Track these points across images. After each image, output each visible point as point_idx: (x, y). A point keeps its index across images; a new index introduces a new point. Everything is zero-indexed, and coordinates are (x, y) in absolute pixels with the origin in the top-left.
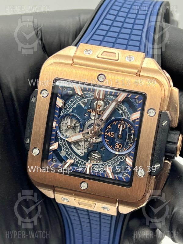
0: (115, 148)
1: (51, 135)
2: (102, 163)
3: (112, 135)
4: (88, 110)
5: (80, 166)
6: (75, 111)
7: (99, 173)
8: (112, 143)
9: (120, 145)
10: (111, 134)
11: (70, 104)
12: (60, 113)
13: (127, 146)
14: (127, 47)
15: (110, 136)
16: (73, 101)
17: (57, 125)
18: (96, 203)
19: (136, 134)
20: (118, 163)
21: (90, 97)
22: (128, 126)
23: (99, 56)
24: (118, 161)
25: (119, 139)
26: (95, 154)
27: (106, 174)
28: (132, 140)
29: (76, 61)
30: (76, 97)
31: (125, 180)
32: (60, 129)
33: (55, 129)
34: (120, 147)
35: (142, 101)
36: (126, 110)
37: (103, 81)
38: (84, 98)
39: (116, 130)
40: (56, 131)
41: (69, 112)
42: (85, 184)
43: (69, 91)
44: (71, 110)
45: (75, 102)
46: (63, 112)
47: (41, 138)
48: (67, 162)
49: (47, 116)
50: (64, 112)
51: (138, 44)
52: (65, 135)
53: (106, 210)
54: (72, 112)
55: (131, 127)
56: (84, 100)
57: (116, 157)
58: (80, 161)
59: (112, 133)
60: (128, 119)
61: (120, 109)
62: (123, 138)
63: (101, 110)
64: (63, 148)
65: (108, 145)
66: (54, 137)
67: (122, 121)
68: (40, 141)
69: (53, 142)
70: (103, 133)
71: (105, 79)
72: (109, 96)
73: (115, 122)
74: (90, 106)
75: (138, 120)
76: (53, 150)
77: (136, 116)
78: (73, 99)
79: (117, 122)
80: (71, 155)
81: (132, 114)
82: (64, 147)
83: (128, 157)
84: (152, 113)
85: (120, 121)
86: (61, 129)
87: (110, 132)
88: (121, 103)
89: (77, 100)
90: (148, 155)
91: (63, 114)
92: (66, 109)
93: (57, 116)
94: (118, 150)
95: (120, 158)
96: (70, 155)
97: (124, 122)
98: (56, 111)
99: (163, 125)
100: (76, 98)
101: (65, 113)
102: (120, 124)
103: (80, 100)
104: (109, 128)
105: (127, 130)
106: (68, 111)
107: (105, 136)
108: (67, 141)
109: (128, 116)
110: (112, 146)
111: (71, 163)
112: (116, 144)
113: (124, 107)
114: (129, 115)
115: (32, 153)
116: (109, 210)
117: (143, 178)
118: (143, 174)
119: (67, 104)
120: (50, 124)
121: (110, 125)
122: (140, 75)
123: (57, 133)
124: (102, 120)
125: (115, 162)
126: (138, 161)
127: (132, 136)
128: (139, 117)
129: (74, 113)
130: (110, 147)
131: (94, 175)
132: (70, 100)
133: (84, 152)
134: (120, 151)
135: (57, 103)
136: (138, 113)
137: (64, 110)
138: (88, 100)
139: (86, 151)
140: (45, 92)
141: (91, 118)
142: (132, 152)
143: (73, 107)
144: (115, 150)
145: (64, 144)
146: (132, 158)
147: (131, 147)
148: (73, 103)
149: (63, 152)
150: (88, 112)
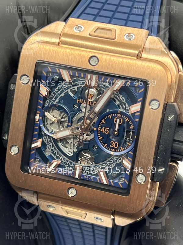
0: (110, 147)
1: (34, 130)
2: (94, 165)
3: (107, 132)
4: (78, 101)
6: (62, 102)
7: (91, 177)
8: (106, 140)
9: (116, 144)
10: (106, 130)
11: (57, 93)
12: (44, 103)
13: (125, 144)
14: (126, 22)
15: (104, 132)
16: (61, 89)
17: (41, 118)
18: (87, 213)
19: (136, 131)
22: (126, 121)
23: (91, 33)
24: (114, 162)
25: (114, 136)
26: (86, 154)
27: (99, 179)
28: (131, 137)
29: (63, 39)
31: (121, 187)
32: (44, 122)
33: (38, 122)
34: (116, 146)
35: (143, 89)
36: (124, 101)
37: (96, 65)
38: (73, 86)
39: (111, 124)
40: (40, 126)
41: (56, 102)
42: (73, 191)
43: (55, 77)
44: (57, 100)
45: (62, 90)
46: (48, 102)
47: (20, 134)
48: (53, 163)
49: (27, 107)
50: (49, 102)
51: (140, 19)
52: (50, 130)
53: (99, 221)
54: (59, 102)
55: (129, 121)
56: (73, 88)
57: (112, 158)
58: (68, 162)
59: (106, 128)
60: (126, 113)
61: (116, 100)
62: (120, 135)
63: (94, 101)
64: (48, 146)
65: (101, 143)
66: (37, 133)
67: (119, 115)
69: (36, 138)
70: (95, 129)
71: (98, 62)
73: (110, 115)
74: (80, 96)
75: (139, 114)
76: (36, 148)
77: (136, 108)
78: (60, 87)
79: (113, 115)
80: (58, 155)
81: (131, 106)
82: (50, 145)
83: (125, 159)
84: (155, 105)
85: (116, 115)
86: (46, 123)
87: (104, 128)
88: (119, 93)
90: (149, 157)
91: (47, 104)
92: (51, 98)
93: (40, 107)
94: (113, 150)
95: (116, 160)
97: (122, 116)
98: (39, 101)
99: (169, 119)
101: (50, 104)
102: (116, 118)
103: (68, 88)
104: (103, 123)
105: (125, 125)
106: (54, 101)
107: (99, 132)
108: (52, 137)
109: (126, 109)
110: (106, 145)
111: (57, 164)
112: (111, 142)
113: (121, 97)
114: (128, 106)
115: (10, 152)
116: (102, 221)
117: (143, 185)
118: (144, 181)
119: (53, 93)
120: (32, 116)
121: (105, 119)
122: (141, 57)
123: (40, 128)
124: (95, 113)
125: (110, 164)
126: (137, 164)
127: (131, 133)
128: (139, 110)
129: (61, 103)
130: (104, 146)
131: (85, 180)
132: (57, 88)
133: (74, 151)
134: (116, 151)
135: (40, 91)
136: (138, 105)
137: (49, 100)
138: (77, 87)
139: (75, 150)
140: (25, 77)
141: (81, 111)
142: (130, 152)
143: (60, 96)
144: (111, 149)
145: (50, 141)
146: (131, 159)
147: (129, 146)
148: (60, 91)
149: (48, 150)
150: (77, 102)
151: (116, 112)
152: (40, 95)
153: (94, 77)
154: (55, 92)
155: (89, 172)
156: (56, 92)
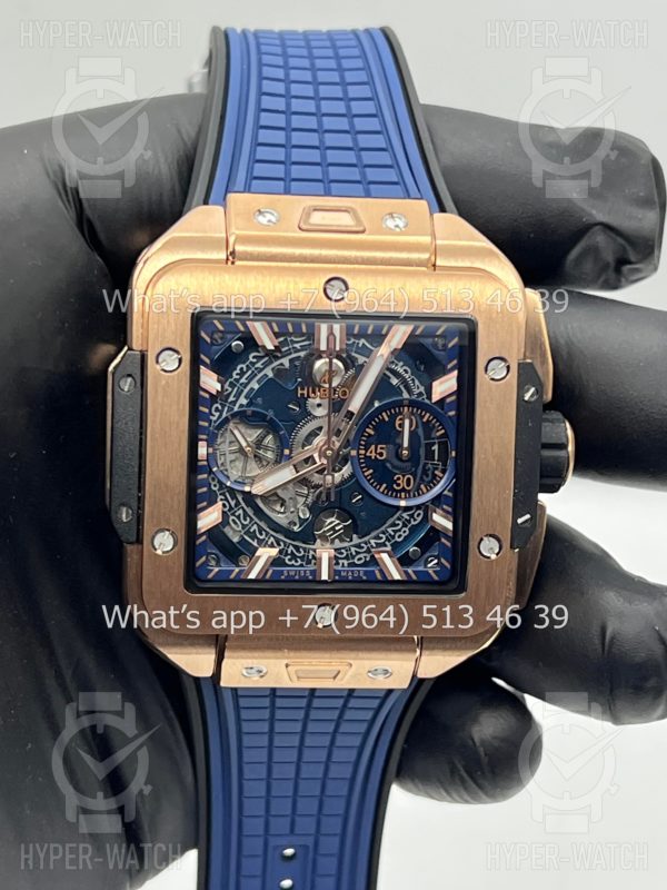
0: (394, 490)
1: (196, 484)
2: (356, 540)
3: (381, 454)
4: (300, 392)
5: (293, 562)
6: (259, 400)
8: (383, 474)
9: (409, 480)
10: (379, 451)
11: (238, 382)
12: (210, 413)
13: (425, 477)
14: (366, 188)
15: (375, 457)
16: (247, 371)
17: (211, 450)
18: (353, 661)
19: (453, 438)
20: (405, 532)
21: (295, 352)
22: (425, 420)
23: (303, 225)
24: (405, 525)
25: (402, 461)
26: (333, 520)
27: (381, 571)
28: (436, 458)
29: (242, 248)
30: (254, 357)
31: (436, 578)
33: (205, 463)
34: (408, 485)
35: (456, 340)
36: (409, 375)
37: (342, 299)
38: (277, 358)
39: (388, 434)
40: (211, 469)
41: (237, 405)
42: (328, 611)
43: (234, 344)
44: (243, 401)
45: (250, 372)
46: (217, 408)
48: (259, 557)
50: (220, 407)
53: (380, 677)
54: (249, 405)
55: (432, 420)
56: (278, 362)
57: (398, 514)
58: (291, 548)
60: (420, 400)
61: (390, 375)
64: (232, 518)
65: (372, 484)
66: (205, 489)
68: (175, 507)
69: (205, 504)
70: (354, 453)
72: (353, 340)
73: (384, 414)
74: (300, 380)
75: (454, 398)
76: (207, 529)
77: (445, 386)
78: (244, 366)
79: (391, 412)
80: (261, 534)
81: (433, 384)
82: (237, 514)
83: (437, 510)
84: (498, 370)
85: (399, 410)
87: (373, 447)
89: (259, 365)
91: (217, 414)
92: (224, 398)
94: (403, 494)
95: (408, 518)
96: (258, 536)
97: (413, 410)
98: (202, 409)
99: (526, 398)
100: (255, 360)
101: (224, 415)
102: (399, 417)
103: (266, 365)
104: (370, 435)
105: (421, 432)
106: (234, 403)
107: (362, 458)
109: (418, 391)
110: (384, 485)
111: (270, 557)
112: (395, 478)
113: (402, 367)
114: (420, 386)
115: (152, 549)
116: (389, 674)
117: (496, 560)
118: (497, 551)
119: (228, 383)
121: (372, 425)
122: (434, 265)
124: (350, 415)
127: (436, 447)
128: (455, 389)
129: (257, 405)
130: (378, 490)
131: (345, 581)
132: (236, 369)
133: (300, 518)
134: (410, 497)
135: (200, 383)
136: (451, 379)
137: (220, 403)
138: (290, 360)
139: (304, 514)
140: (168, 355)
141: (310, 414)
142: (446, 492)
143: (248, 388)
144: (397, 494)
145: (236, 506)
146: (450, 509)
147: (441, 478)
148: (246, 376)
149: (232, 528)
150: (298, 396)
151: (400, 404)
152: (202, 393)
153: (337, 328)
154: (232, 380)
155: (346, 562)
156: (235, 380)
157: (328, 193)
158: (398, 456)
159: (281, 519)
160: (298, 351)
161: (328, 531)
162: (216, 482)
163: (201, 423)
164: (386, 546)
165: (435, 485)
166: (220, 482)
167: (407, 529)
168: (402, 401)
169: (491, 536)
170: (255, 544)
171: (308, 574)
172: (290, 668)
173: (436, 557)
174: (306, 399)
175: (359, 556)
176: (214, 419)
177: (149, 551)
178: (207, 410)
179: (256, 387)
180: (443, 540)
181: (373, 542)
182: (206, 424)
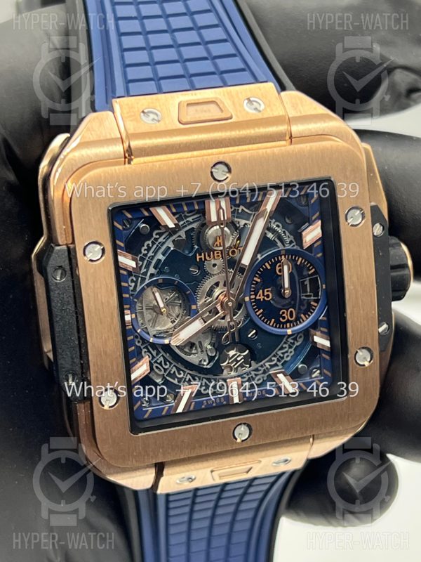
0: (281, 323)
2: (254, 366)
3: (268, 296)
6: (167, 269)
8: (271, 312)
9: (291, 312)
10: (266, 294)
11: (146, 256)
14: (221, 77)
15: (264, 299)
16: (152, 246)
17: (134, 316)
19: (322, 274)
20: (291, 352)
21: (189, 224)
22: (298, 263)
23: (183, 119)
24: (290, 347)
33: (131, 327)
34: (291, 316)
36: (281, 228)
37: (227, 178)
38: (176, 232)
39: (271, 279)
40: (136, 331)
41: (148, 275)
42: (242, 429)
43: (141, 227)
44: (152, 270)
45: (155, 246)
46: (133, 279)
48: (183, 395)
50: (135, 279)
53: (281, 465)
54: (160, 272)
55: (304, 262)
56: (177, 235)
57: (285, 340)
58: (205, 380)
59: (266, 290)
65: (263, 321)
66: (133, 348)
69: (134, 359)
70: (247, 299)
73: (266, 264)
74: (197, 247)
76: (139, 379)
77: (312, 234)
78: (150, 242)
79: (271, 261)
80: (180, 374)
81: (304, 234)
83: (317, 333)
84: (355, 217)
85: (278, 258)
87: (261, 291)
91: (133, 284)
94: (288, 325)
95: (292, 341)
96: (178, 375)
97: (288, 257)
98: (123, 284)
100: (158, 236)
102: (279, 264)
103: (167, 239)
104: (257, 282)
106: (145, 274)
107: (253, 302)
110: (273, 320)
111: (191, 393)
112: (281, 313)
115: (101, 406)
116: (288, 461)
117: (369, 366)
118: (369, 360)
119: (138, 259)
121: (258, 274)
122: (291, 137)
127: (307, 283)
128: (320, 236)
129: (165, 274)
130: (269, 324)
132: (143, 246)
133: (208, 355)
134: (294, 326)
135: (120, 264)
136: (317, 228)
137: (135, 276)
138: (186, 232)
139: (212, 352)
140: (93, 247)
141: (208, 273)
142: (320, 318)
143: (156, 260)
144: (283, 325)
145: (157, 355)
146: (325, 330)
147: (316, 307)
148: (153, 249)
149: (156, 373)
150: (198, 260)
151: (278, 254)
152: (122, 271)
153: (223, 201)
154: (141, 255)
156: (144, 255)
157: (193, 88)
158: (281, 295)
159: (194, 359)
160: (191, 223)
161: (232, 362)
162: (139, 339)
163: (124, 295)
164: (278, 366)
165: (312, 313)
166: (142, 338)
167: (292, 350)
168: (280, 251)
169: (363, 348)
170: (176, 382)
171: (222, 400)
172: (213, 473)
173: (318, 369)
174: (204, 262)
175: (258, 377)
176: (131, 288)
177: (99, 408)
178: (126, 285)
179: (162, 258)
180: (324, 355)
181: (267, 364)
182: (127, 296)
